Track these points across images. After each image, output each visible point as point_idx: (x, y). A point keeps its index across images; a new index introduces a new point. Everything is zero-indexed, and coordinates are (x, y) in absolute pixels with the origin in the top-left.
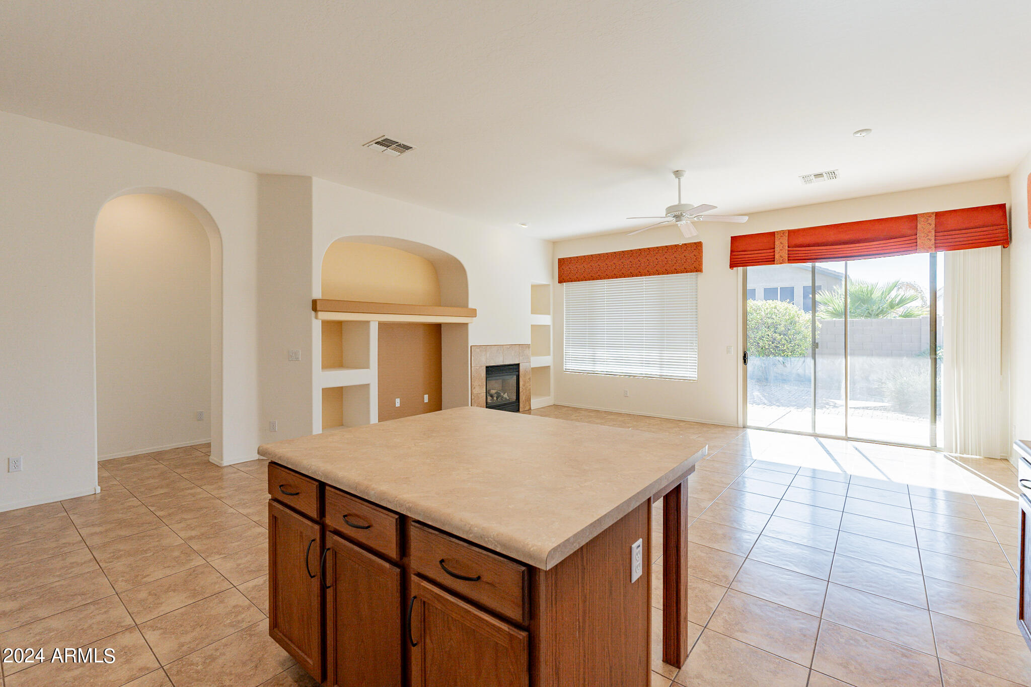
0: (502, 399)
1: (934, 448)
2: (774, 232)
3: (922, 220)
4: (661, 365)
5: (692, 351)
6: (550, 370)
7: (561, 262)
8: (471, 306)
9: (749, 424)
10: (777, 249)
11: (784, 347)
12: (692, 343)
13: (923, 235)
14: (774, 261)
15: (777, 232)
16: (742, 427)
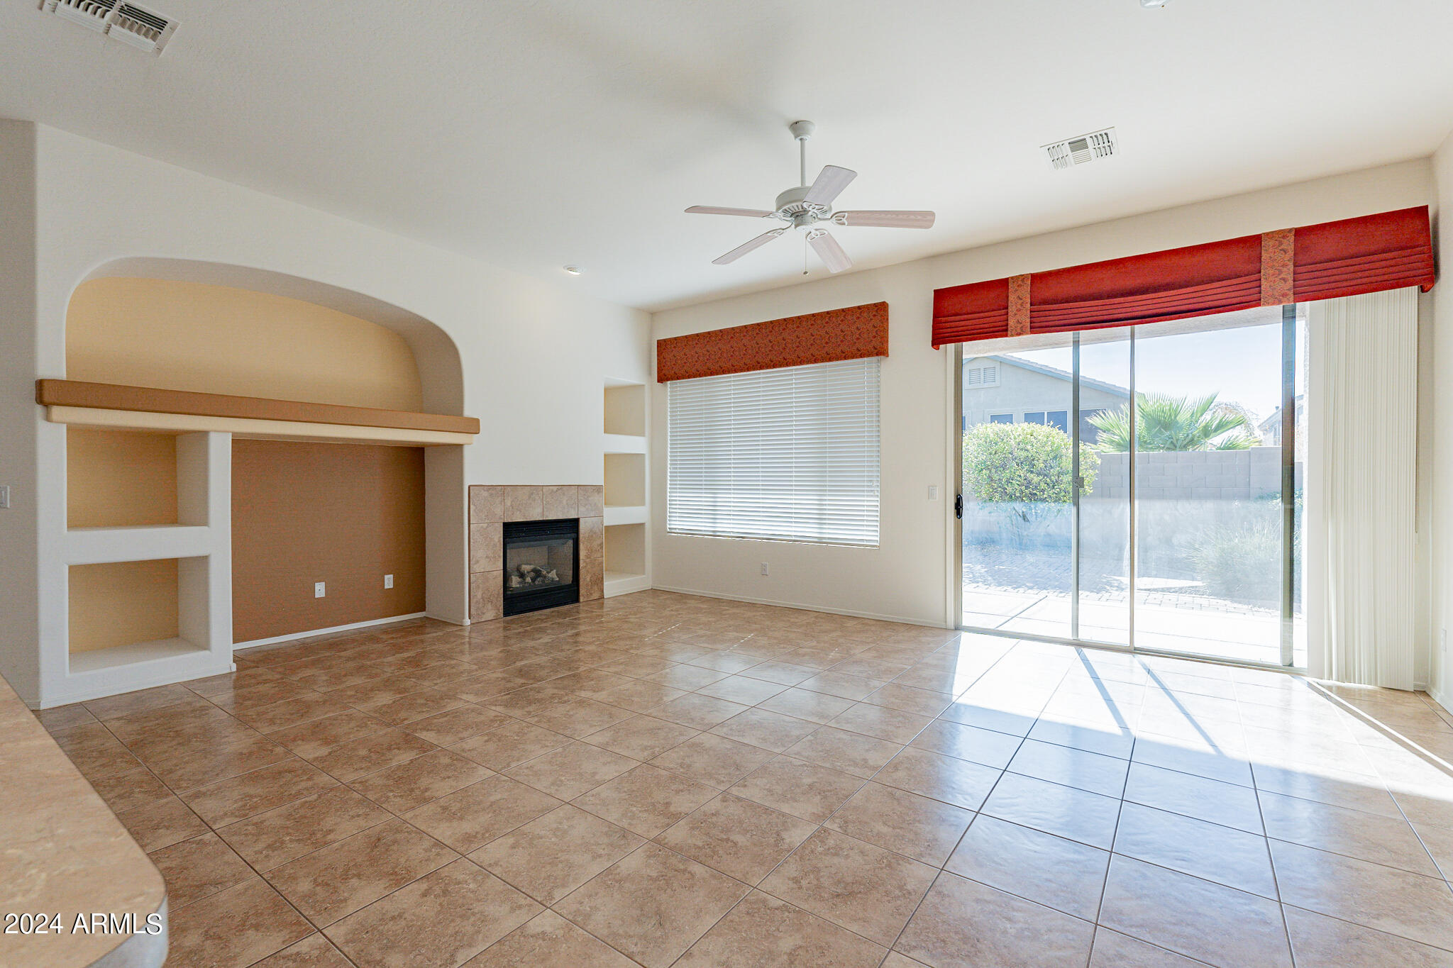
0: (543, 581)
1: (1288, 667)
2: (1008, 278)
3: (1271, 243)
4: (821, 520)
5: (872, 496)
6: (644, 533)
7: (663, 345)
8: (468, 412)
9: (965, 623)
10: (1012, 309)
11: (1044, 494)
12: (871, 481)
13: (1271, 272)
14: (1007, 330)
15: (1012, 278)
16: (953, 628)
